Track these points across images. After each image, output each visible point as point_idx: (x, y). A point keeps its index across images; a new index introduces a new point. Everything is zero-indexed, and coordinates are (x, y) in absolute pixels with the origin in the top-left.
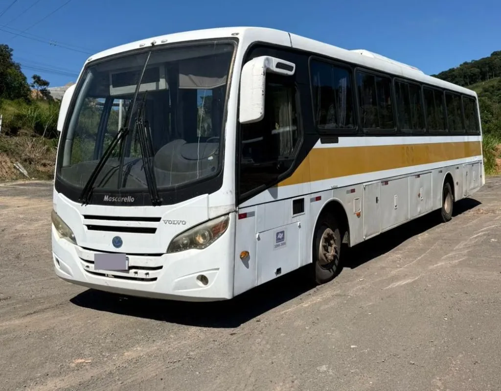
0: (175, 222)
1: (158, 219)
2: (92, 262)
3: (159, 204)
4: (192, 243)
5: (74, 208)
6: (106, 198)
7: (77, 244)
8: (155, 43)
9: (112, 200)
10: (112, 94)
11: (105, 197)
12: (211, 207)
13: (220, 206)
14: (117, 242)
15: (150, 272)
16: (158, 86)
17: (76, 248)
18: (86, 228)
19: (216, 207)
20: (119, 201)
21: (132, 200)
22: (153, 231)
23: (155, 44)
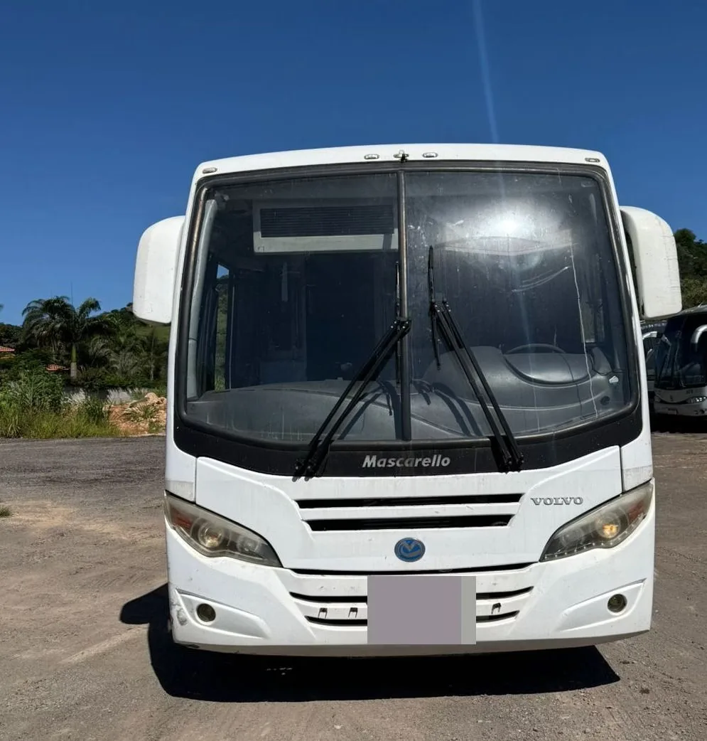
0: (560, 501)
1: (515, 498)
2: (363, 599)
3: (517, 468)
4: (593, 539)
5: (267, 486)
6: (369, 461)
7: (282, 567)
8: (408, 155)
9: (387, 463)
10: (261, 250)
11: (367, 459)
12: (628, 470)
13: (642, 467)
14: (410, 550)
15: (501, 601)
16: (387, 242)
17: (278, 574)
18: (308, 527)
19: (637, 469)
20: (407, 465)
21: (446, 462)
22: (503, 520)
23: (409, 158)
